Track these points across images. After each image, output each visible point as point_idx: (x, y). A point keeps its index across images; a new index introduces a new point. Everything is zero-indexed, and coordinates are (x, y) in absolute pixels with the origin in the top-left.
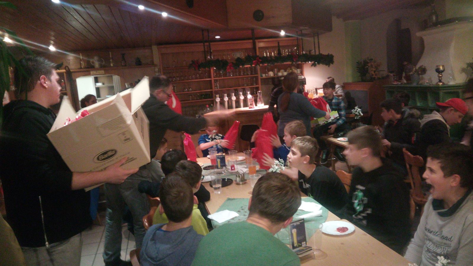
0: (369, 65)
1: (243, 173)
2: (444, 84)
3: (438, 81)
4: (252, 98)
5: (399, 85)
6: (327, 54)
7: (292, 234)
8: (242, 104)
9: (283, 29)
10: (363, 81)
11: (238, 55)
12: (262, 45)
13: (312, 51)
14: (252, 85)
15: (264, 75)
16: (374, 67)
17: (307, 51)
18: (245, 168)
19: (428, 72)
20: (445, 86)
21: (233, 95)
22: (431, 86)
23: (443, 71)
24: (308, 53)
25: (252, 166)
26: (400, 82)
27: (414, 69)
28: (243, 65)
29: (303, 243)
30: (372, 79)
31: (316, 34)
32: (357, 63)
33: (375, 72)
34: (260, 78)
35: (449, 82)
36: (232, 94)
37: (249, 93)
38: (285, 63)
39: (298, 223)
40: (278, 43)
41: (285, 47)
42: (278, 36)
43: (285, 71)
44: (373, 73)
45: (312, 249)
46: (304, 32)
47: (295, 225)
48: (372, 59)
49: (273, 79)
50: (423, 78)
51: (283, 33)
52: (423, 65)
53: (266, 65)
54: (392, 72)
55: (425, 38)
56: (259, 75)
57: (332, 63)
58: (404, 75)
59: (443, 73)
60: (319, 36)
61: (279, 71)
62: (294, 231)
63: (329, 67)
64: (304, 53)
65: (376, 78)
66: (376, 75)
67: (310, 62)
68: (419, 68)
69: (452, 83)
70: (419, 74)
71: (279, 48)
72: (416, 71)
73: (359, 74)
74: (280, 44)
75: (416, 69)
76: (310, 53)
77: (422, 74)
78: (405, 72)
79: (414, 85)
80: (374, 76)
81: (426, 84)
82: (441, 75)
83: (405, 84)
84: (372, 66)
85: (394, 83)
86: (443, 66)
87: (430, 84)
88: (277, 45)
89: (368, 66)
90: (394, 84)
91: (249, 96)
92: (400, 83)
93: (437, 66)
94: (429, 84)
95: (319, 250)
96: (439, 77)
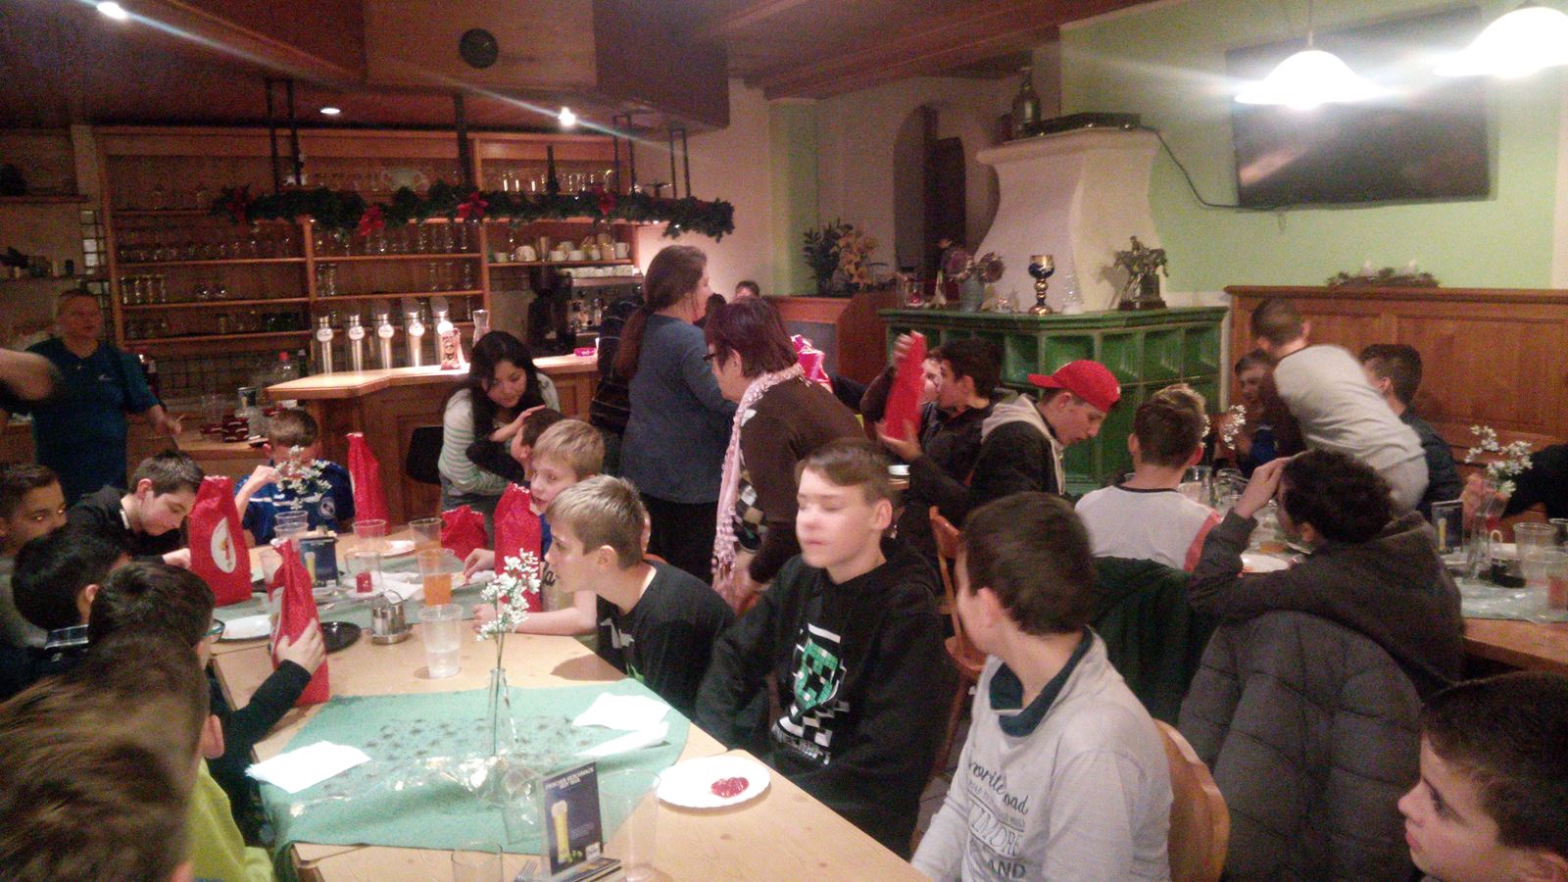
0: (841, 243)
1: (399, 600)
2: (1050, 311)
3: (1036, 302)
4: (452, 335)
5: (926, 312)
6: (712, 199)
7: (550, 822)
8: (416, 353)
9: (565, 105)
10: (824, 292)
11: (404, 179)
12: (495, 151)
13: (665, 187)
14: (458, 287)
15: (502, 258)
16: (855, 250)
17: (648, 185)
18: (413, 582)
19: (1007, 274)
20: (1053, 317)
21: (382, 320)
22: (1016, 316)
23: (1049, 274)
24: (651, 192)
25: (437, 573)
26: (929, 301)
27: (969, 262)
28: (422, 214)
29: (589, 849)
30: (850, 290)
31: (677, 133)
32: (806, 234)
33: (857, 266)
34: (486, 264)
35: (1064, 307)
36: (380, 317)
37: (442, 314)
38: (571, 219)
39: (574, 779)
40: (550, 150)
41: (573, 165)
42: (550, 128)
43: (577, 247)
44: (852, 268)
45: (619, 868)
46: (637, 120)
47: (562, 787)
48: (850, 228)
49: (533, 271)
50: (993, 294)
51: (567, 118)
52: (992, 254)
53: (504, 220)
54: (904, 270)
55: (1002, 171)
56: (484, 254)
57: (729, 233)
58: (940, 278)
59: (1048, 280)
60: (690, 140)
61: (553, 246)
62: (560, 809)
63: (718, 241)
64: (638, 189)
65: (861, 286)
66: (861, 276)
67: (656, 222)
68: (982, 260)
69: (1073, 310)
70: (982, 280)
71: (551, 166)
72: (973, 270)
73: (811, 271)
74: (557, 156)
75: (973, 264)
76: (657, 193)
77: (991, 281)
78: (945, 271)
79: (969, 311)
80: (855, 280)
81: (1000, 310)
82: (1043, 286)
83: (942, 307)
84: (848, 245)
85: (911, 304)
86: (1050, 258)
87: (1012, 312)
88: (544, 156)
89: (838, 246)
90: (911, 308)
91: (445, 327)
92: (927, 305)
93: (1033, 257)
94: (1008, 311)
95: (647, 865)
96: (1039, 290)
